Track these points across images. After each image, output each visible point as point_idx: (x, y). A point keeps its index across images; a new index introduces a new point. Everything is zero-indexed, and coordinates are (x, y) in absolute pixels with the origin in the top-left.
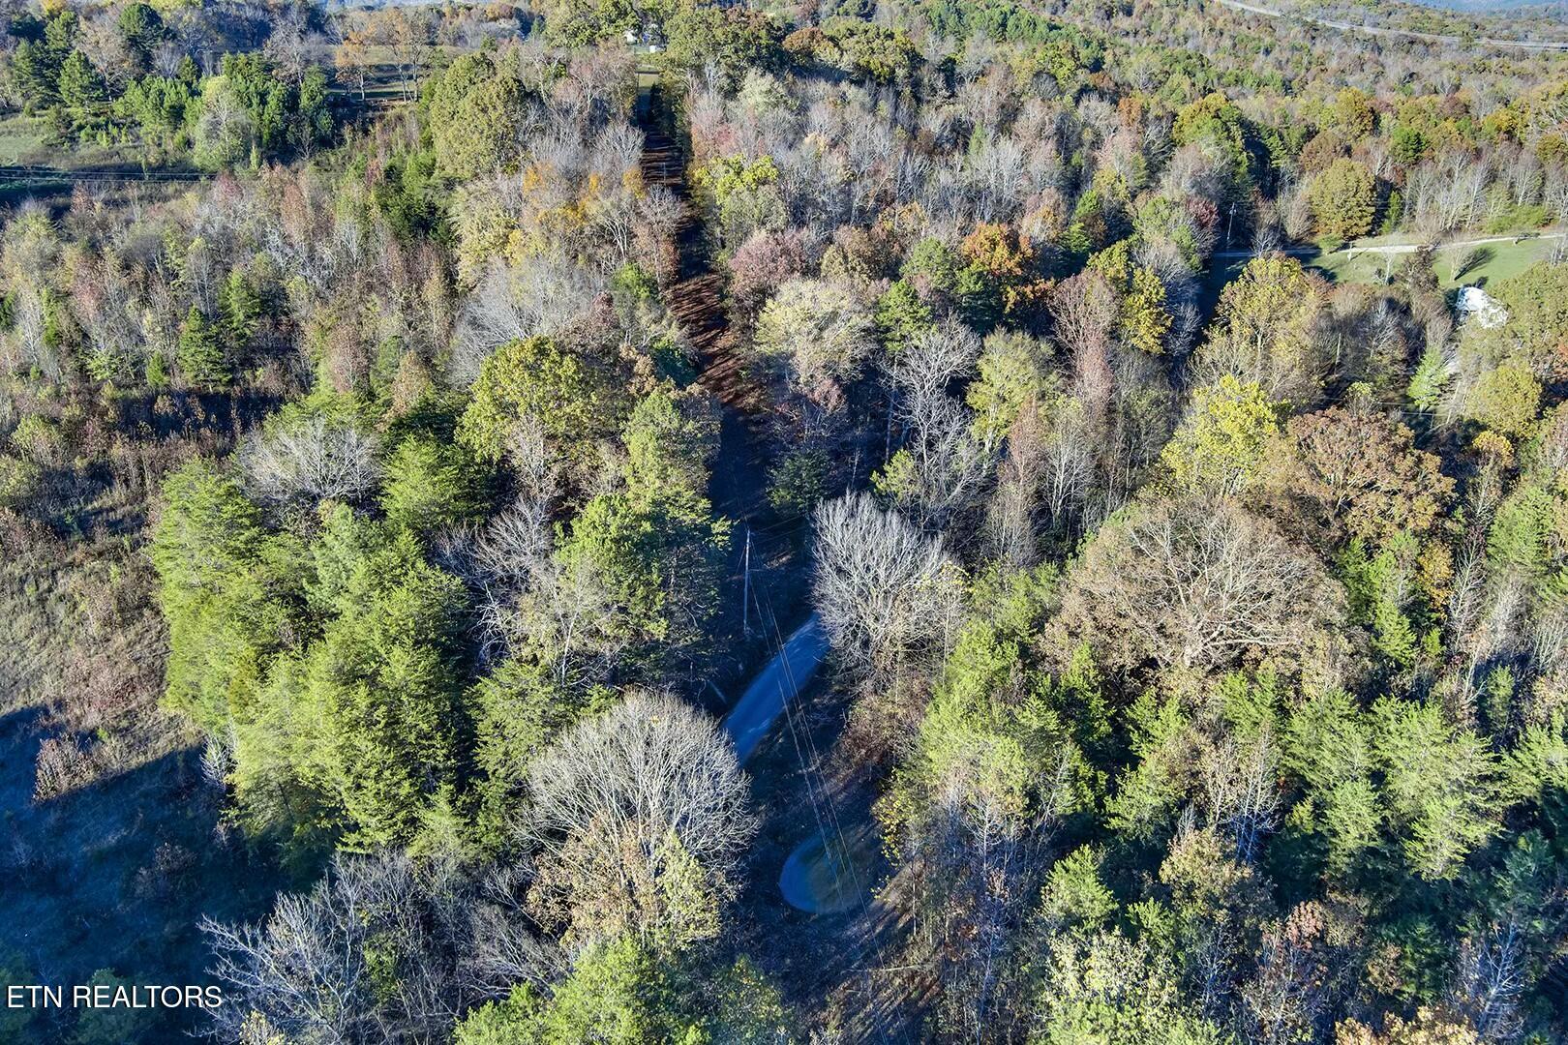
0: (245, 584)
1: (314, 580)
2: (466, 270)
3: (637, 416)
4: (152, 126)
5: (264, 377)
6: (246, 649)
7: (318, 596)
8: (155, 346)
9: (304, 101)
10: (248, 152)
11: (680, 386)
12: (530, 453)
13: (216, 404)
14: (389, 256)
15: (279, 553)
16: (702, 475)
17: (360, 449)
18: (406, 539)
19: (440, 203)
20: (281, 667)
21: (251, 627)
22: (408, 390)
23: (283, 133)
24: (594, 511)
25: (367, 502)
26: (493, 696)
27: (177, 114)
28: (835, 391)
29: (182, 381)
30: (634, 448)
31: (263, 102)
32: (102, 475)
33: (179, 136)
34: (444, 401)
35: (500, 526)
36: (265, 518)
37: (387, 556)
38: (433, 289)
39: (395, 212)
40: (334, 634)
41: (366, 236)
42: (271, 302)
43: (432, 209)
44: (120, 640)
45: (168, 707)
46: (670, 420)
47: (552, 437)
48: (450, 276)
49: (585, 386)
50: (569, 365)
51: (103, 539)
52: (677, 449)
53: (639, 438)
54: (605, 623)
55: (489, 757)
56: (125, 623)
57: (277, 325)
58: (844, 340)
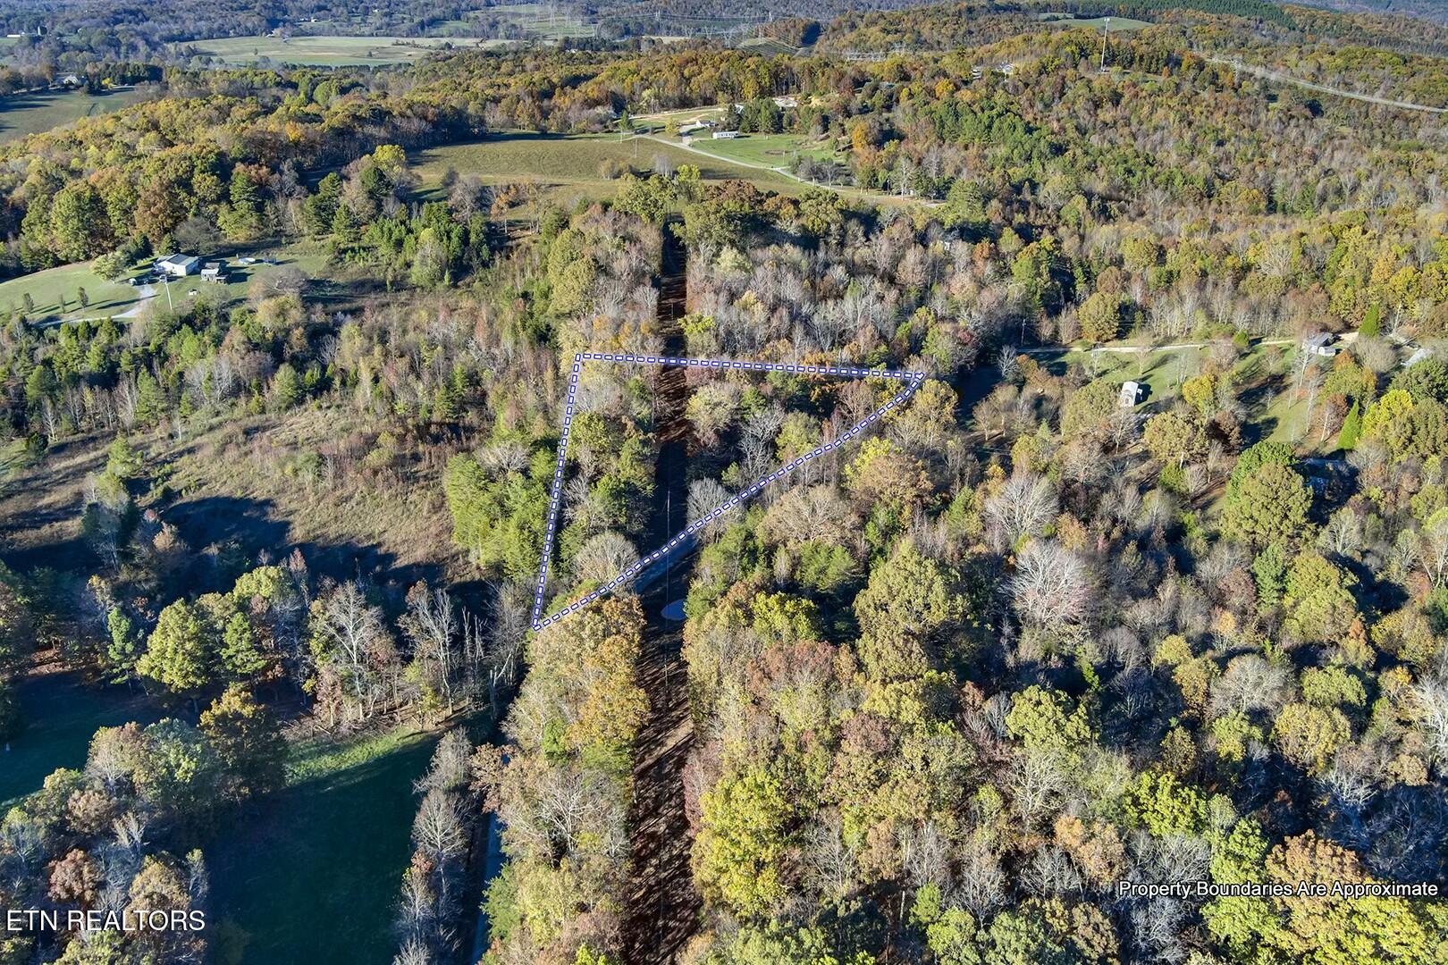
0: (485, 498)
1: (508, 498)
2: (564, 368)
3: (626, 445)
4: (385, 250)
5: (471, 417)
6: (485, 519)
7: (508, 503)
8: (424, 401)
9: (473, 238)
10: (443, 274)
11: (645, 433)
12: (585, 458)
13: (454, 428)
14: (527, 358)
15: (495, 489)
16: (652, 469)
17: (521, 453)
18: (540, 486)
19: (553, 325)
20: (499, 525)
21: (488, 513)
22: (538, 430)
23: (461, 258)
24: (604, 479)
25: (525, 472)
26: (567, 537)
27: (399, 244)
28: (714, 437)
29: (436, 417)
30: (623, 457)
31: (449, 238)
32: (416, 458)
33: (401, 260)
34: (552, 433)
35: (572, 484)
36: (490, 477)
37: (533, 490)
38: (549, 374)
39: (530, 331)
40: (515, 515)
41: (516, 343)
42: (473, 379)
43: (548, 328)
44: (435, 518)
45: (454, 541)
46: (638, 447)
47: (593, 452)
48: (556, 368)
49: (607, 433)
50: (601, 425)
51: (422, 483)
52: (641, 459)
53: (626, 453)
54: (603, 515)
55: (564, 555)
56: (435, 513)
57: (476, 390)
58: (723, 416)
